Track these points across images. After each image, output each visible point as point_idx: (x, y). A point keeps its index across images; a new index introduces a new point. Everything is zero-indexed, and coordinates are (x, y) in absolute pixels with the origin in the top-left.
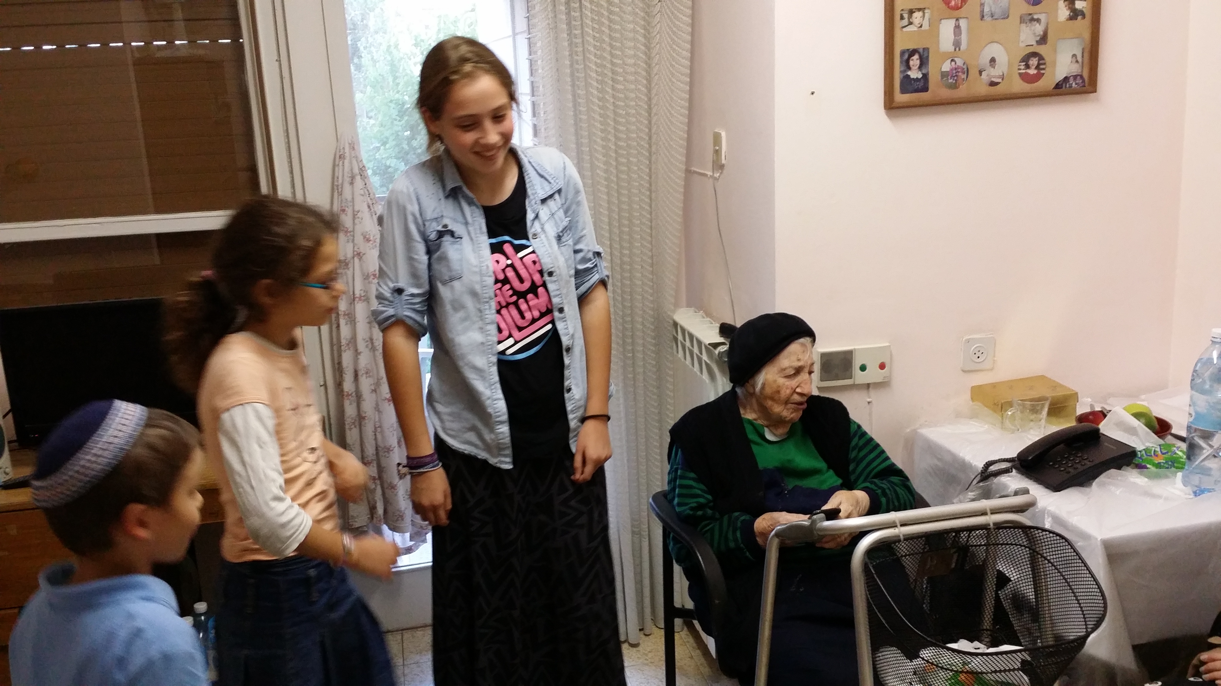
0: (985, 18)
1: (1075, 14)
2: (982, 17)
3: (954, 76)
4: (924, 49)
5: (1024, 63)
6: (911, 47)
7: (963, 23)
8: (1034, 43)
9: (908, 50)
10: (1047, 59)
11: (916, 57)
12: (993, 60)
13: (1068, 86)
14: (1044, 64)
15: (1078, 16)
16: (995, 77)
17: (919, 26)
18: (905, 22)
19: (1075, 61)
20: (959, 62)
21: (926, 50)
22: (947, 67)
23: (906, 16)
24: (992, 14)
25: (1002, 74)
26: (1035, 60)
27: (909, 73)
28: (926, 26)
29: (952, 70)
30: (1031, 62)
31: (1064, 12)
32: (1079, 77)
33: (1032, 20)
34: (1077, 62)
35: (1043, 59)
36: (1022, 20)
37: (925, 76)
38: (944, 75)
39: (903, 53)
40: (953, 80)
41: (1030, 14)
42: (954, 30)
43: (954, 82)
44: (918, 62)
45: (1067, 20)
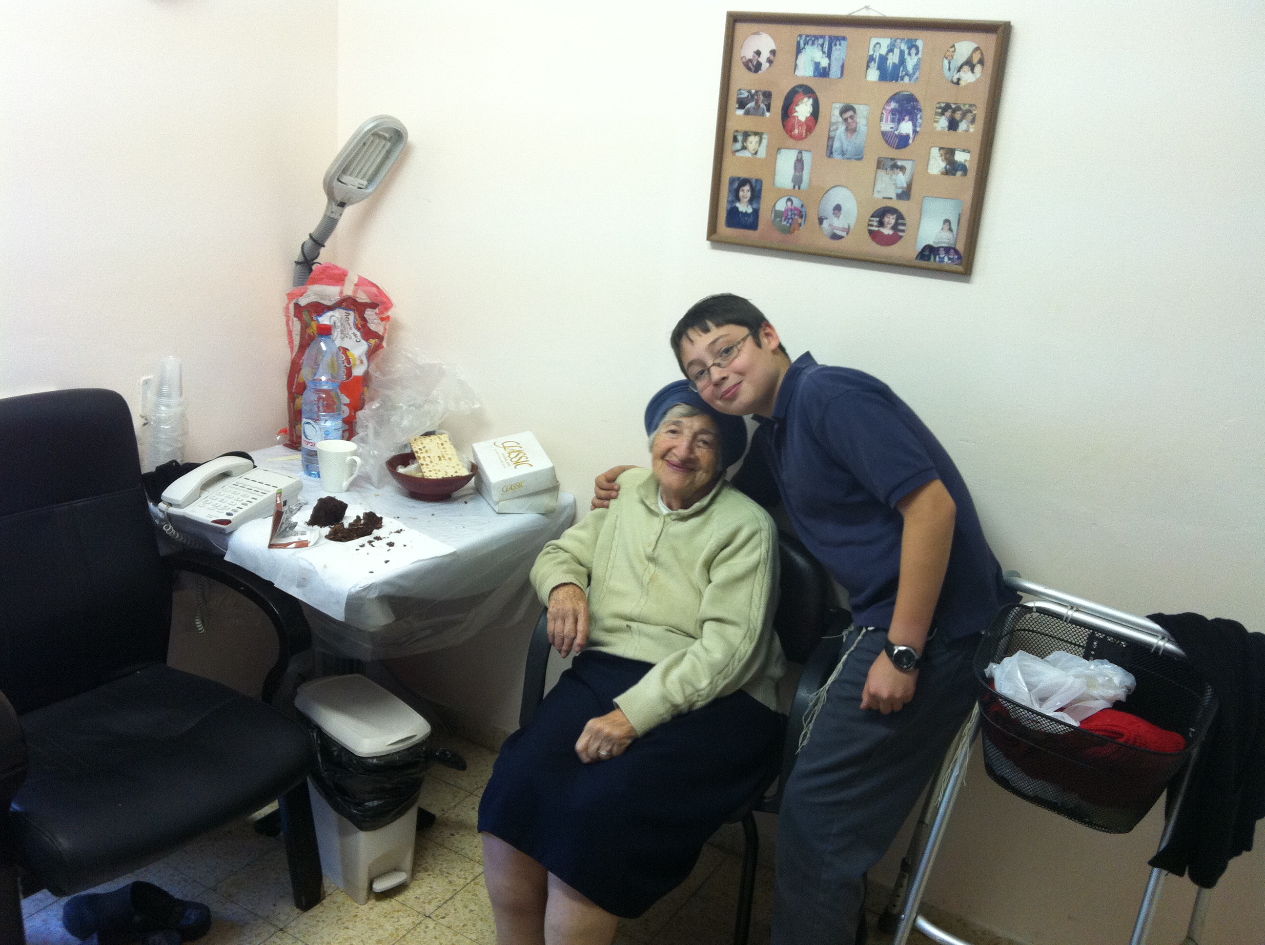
0: (835, 154)
1: (953, 168)
2: (830, 153)
3: (789, 219)
4: (757, 180)
5: (878, 219)
6: (743, 175)
7: (807, 157)
8: (894, 196)
9: (739, 178)
10: (908, 220)
11: (747, 188)
12: (838, 208)
13: (937, 259)
14: (904, 225)
15: (957, 170)
16: (838, 229)
17: (754, 152)
18: (738, 146)
19: (948, 227)
20: (797, 203)
21: (759, 182)
22: (781, 206)
23: (740, 138)
24: (843, 151)
25: (846, 226)
26: (891, 217)
27: (738, 205)
28: (762, 153)
29: (787, 210)
30: (886, 220)
31: (937, 165)
32: (952, 251)
33: (895, 167)
34: (950, 230)
35: (902, 218)
36: (880, 164)
37: (756, 212)
38: (778, 214)
39: (732, 181)
40: (788, 222)
41: (892, 159)
42: (795, 163)
43: (788, 225)
44: (749, 194)
45: (942, 173)
